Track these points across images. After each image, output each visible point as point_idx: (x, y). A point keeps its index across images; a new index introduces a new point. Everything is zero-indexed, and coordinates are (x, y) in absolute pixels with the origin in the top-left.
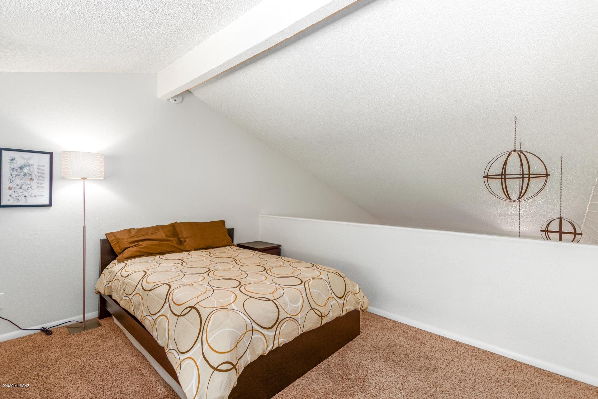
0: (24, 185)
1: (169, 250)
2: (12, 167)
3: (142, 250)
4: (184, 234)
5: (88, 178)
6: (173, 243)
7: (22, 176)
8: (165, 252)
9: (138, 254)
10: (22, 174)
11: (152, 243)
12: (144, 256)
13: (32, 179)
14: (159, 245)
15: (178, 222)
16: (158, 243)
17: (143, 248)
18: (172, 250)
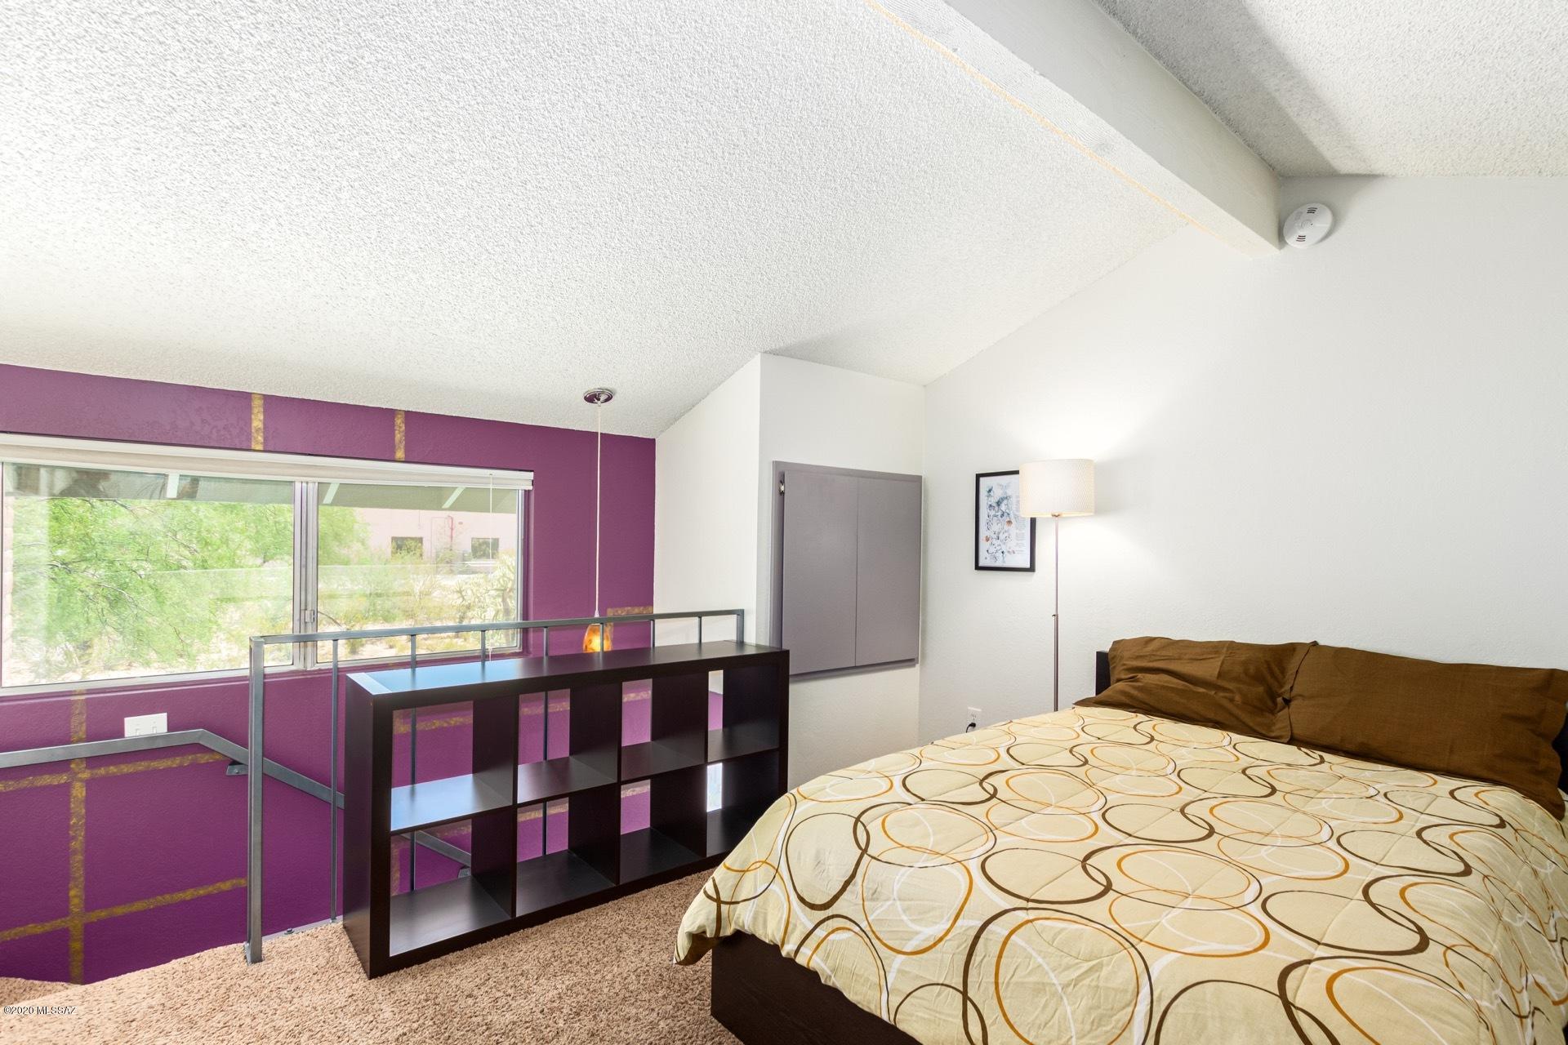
0: (1001, 534)
1: (1211, 715)
2: (990, 503)
3: (1135, 693)
4: (1301, 683)
5: (1064, 516)
6: (1232, 700)
7: (999, 517)
8: (1195, 716)
9: (1124, 699)
10: (1000, 513)
11: (1166, 682)
12: (1134, 710)
13: (1009, 522)
14: (1181, 692)
15: (1322, 642)
16: (1180, 687)
17: (1139, 689)
18: (1218, 718)
